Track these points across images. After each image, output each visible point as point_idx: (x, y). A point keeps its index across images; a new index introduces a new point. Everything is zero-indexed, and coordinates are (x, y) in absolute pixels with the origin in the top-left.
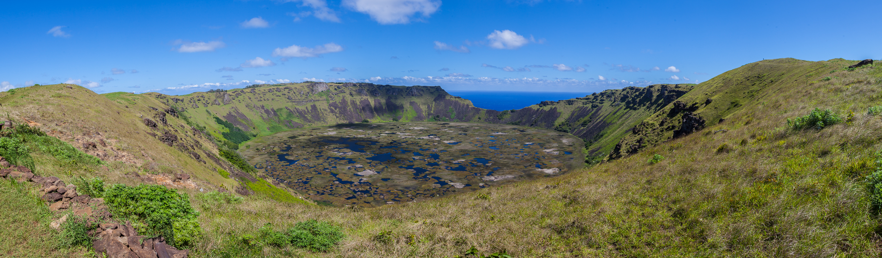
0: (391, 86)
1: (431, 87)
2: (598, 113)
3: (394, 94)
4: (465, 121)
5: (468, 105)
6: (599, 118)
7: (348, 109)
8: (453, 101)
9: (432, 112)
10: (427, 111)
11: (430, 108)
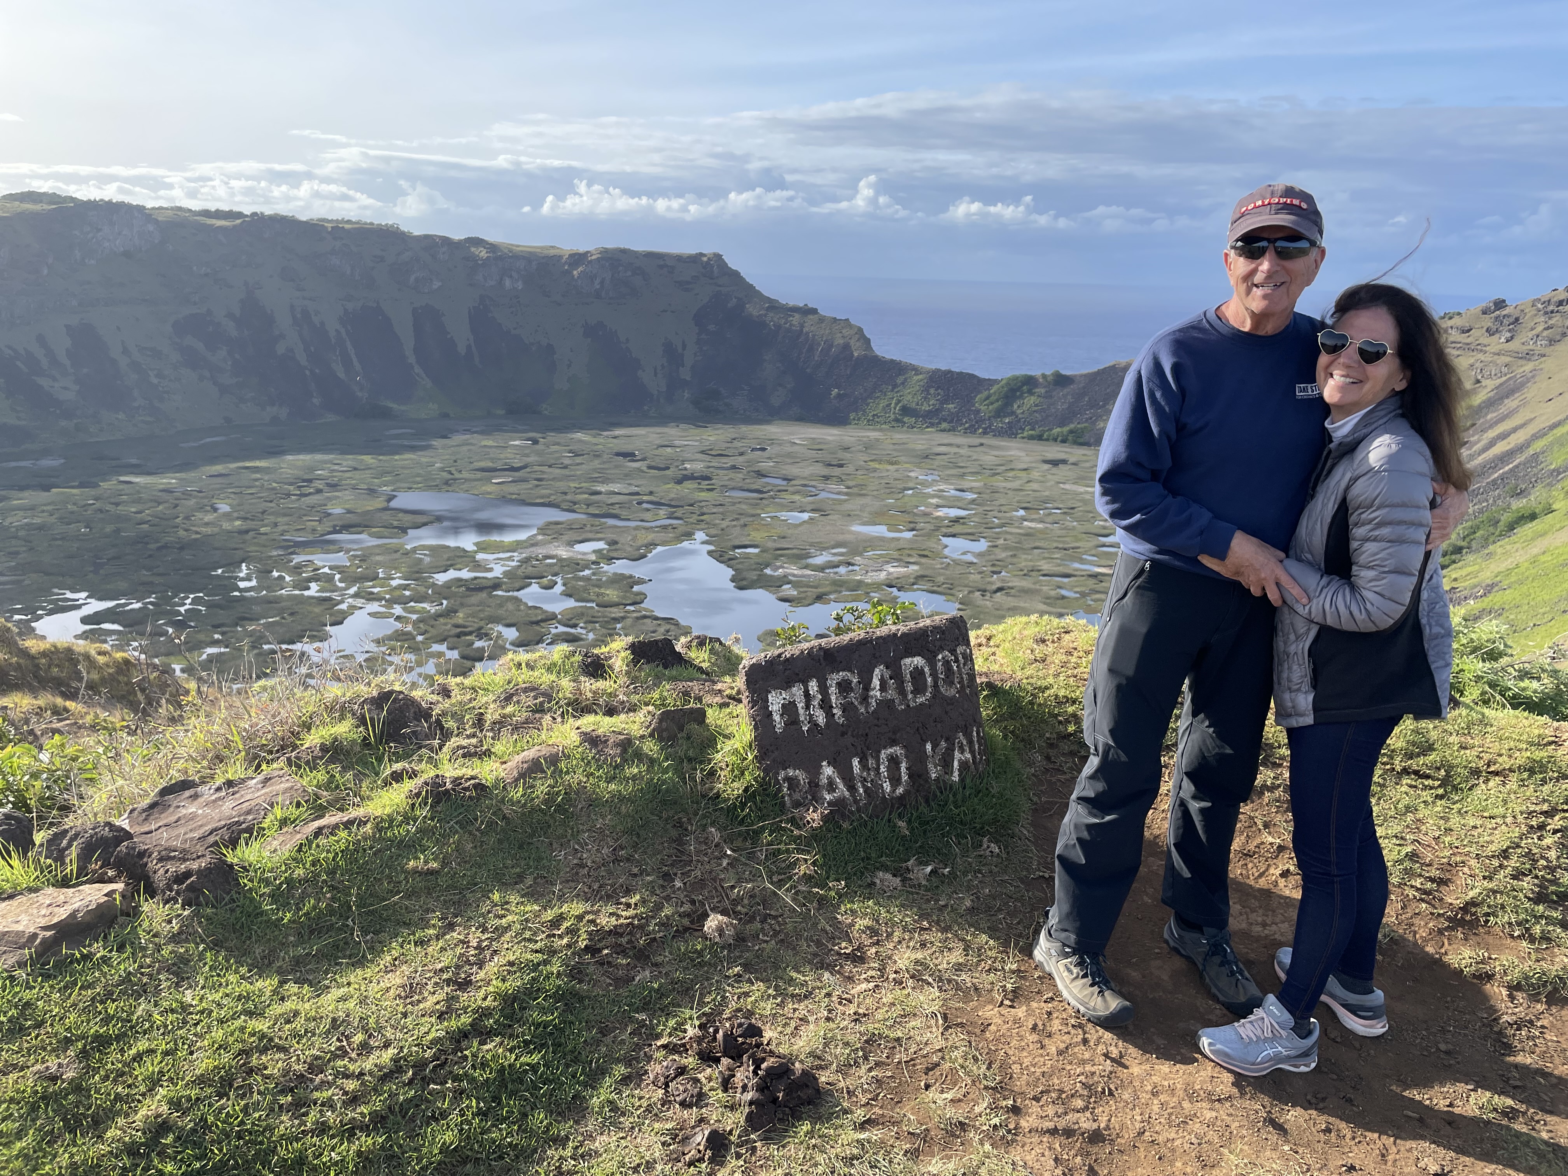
0: (492, 247)
1: (679, 258)
2: (1503, 410)
3: (508, 283)
5: (846, 347)
6: (1503, 436)
7: (280, 349)
8: (778, 327)
9: (685, 374)
10: (663, 366)
11: (672, 354)
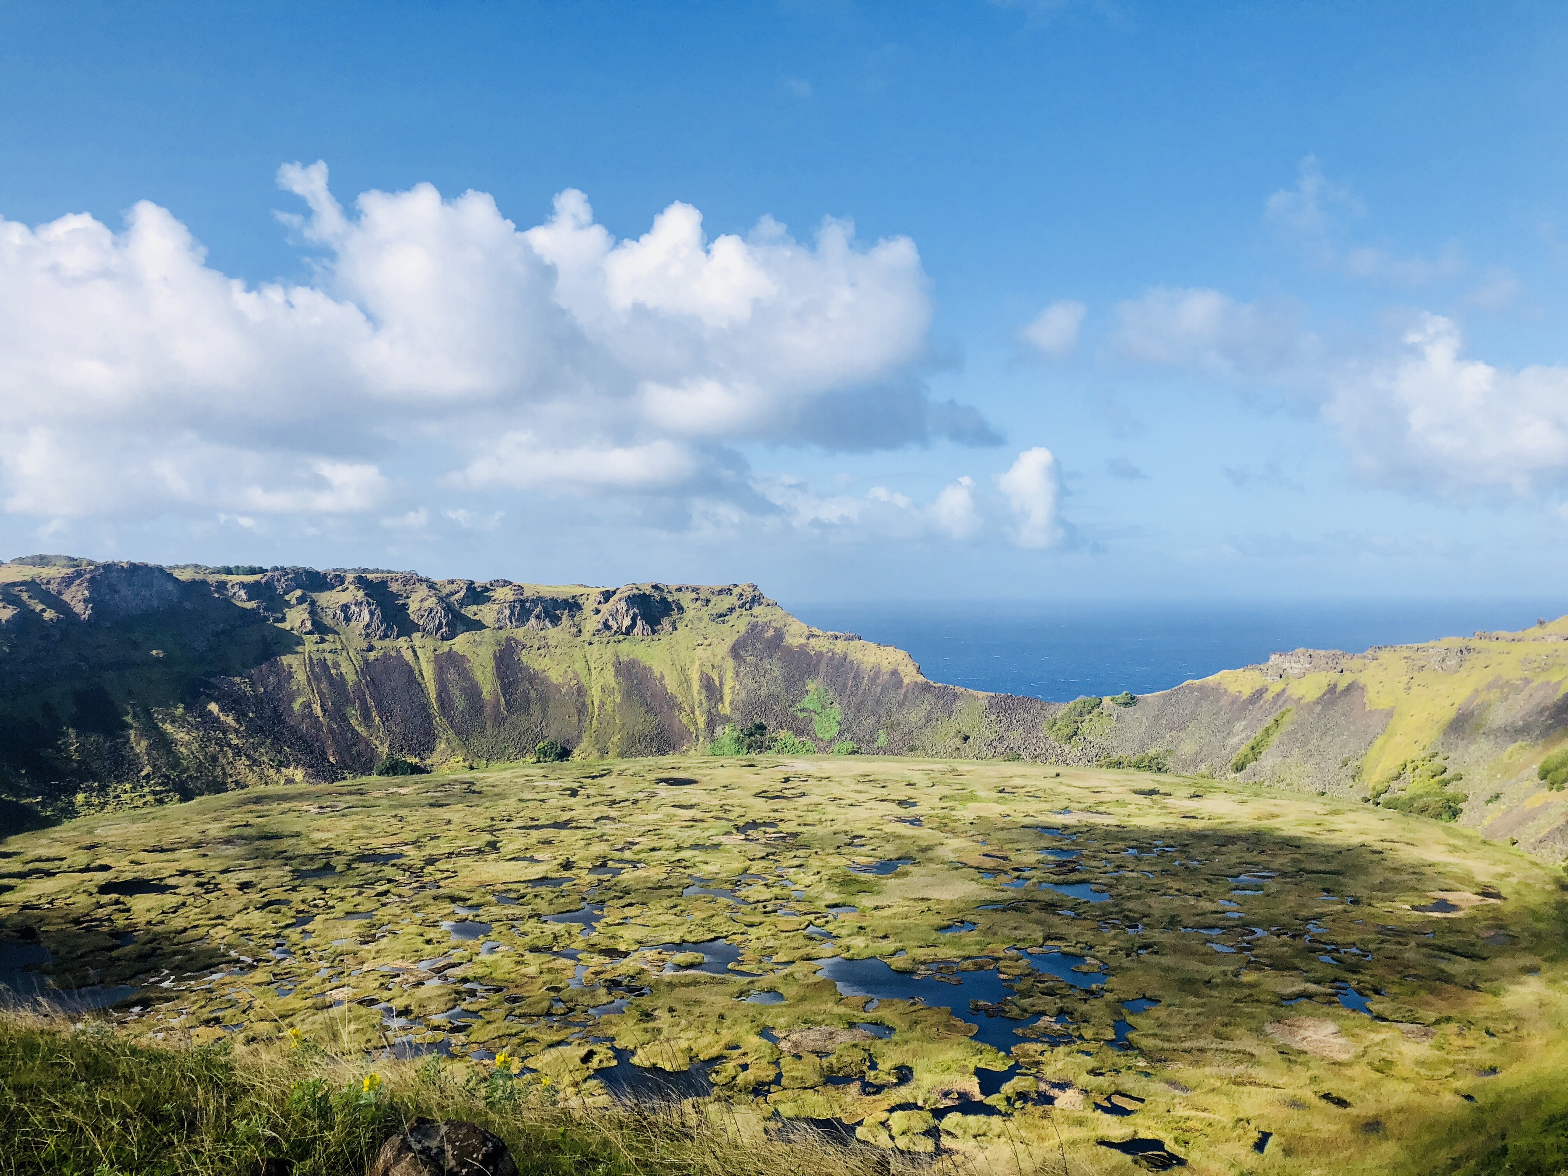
1: (717, 589)
4: (889, 751)
5: (895, 673)
7: (297, 706)
8: (820, 655)
9: (725, 709)
10: (701, 704)
11: (712, 690)
